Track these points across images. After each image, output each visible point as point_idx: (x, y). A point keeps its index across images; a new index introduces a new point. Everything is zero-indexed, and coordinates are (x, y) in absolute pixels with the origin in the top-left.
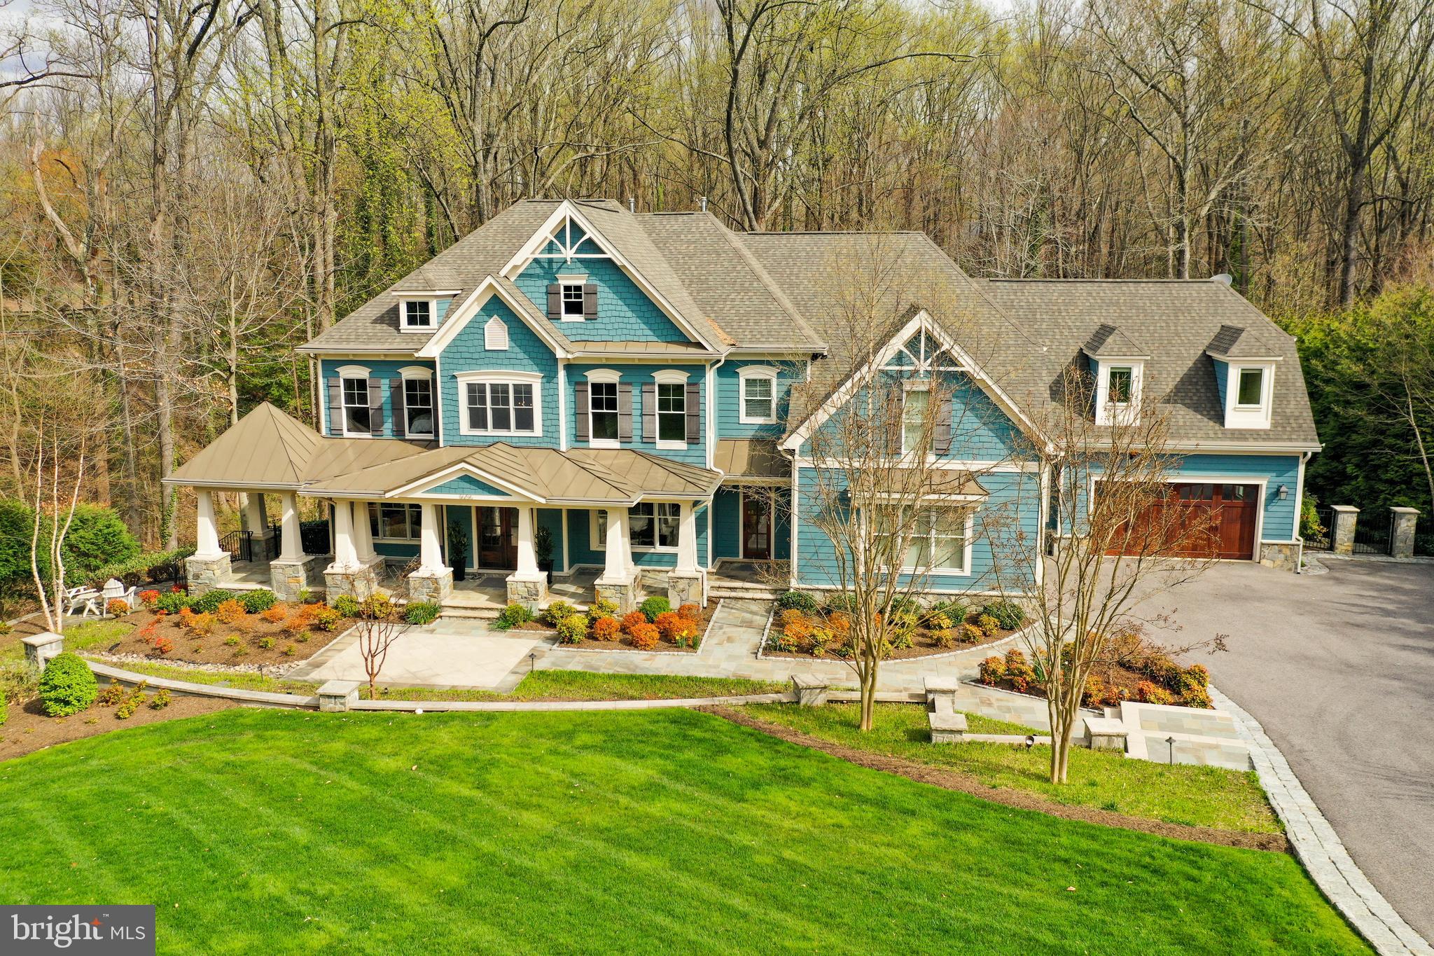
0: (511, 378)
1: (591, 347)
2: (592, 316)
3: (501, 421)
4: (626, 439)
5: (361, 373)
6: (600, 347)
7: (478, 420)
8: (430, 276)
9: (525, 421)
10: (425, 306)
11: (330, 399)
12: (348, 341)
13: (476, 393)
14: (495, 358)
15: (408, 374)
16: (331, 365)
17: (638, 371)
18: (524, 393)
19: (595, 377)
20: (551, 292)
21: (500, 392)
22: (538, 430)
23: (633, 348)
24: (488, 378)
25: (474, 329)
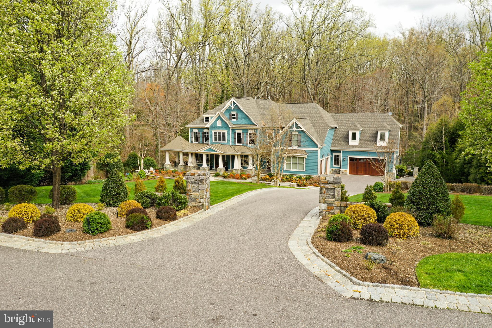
0: (222, 131)
1: (237, 125)
2: (237, 120)
3: (220, 140)
4: (243, 144)
5: (196, 131)
6: (238, 125)
7: (216, 139)
8: (210, 112)
9: (224, 140)
10: (208, 118)
11: (191, 135)
12: (194, 124)
13: (216, 134)
14: (219, 128)
15: (205, 131)
16: (192, 129)
17: (245, 130)
18: (224, 134)
19: (238, 131)
20: (230, 115)
21: (220, 134)
22: (226, 142)
23: (244, 126)
24: (218, 131)
25: (216, 122)
